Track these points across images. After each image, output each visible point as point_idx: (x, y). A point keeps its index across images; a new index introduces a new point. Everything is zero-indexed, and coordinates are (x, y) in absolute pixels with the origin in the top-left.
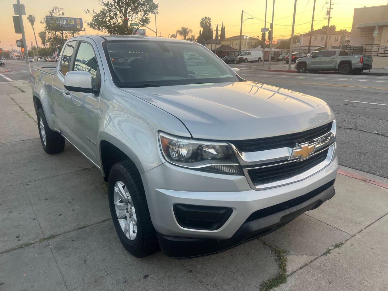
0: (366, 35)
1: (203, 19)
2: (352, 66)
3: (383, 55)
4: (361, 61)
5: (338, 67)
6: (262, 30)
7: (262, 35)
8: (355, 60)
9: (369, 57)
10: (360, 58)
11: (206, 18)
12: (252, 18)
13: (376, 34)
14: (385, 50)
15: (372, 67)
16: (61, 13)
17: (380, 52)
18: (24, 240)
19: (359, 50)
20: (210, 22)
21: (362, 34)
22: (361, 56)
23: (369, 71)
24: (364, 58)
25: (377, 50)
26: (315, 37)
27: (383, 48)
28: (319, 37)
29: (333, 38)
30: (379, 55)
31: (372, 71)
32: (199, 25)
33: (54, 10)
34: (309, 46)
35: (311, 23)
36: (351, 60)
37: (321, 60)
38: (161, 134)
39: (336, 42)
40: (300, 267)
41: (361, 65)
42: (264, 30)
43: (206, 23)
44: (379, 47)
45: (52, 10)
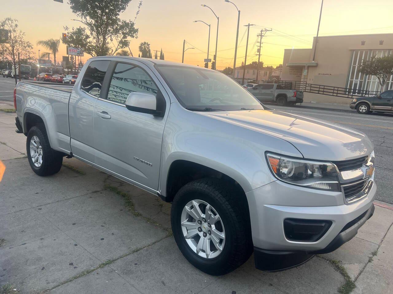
0: (294, 73)
1: (142, 44)
2: (287, 99)
3: (309, 91)
4: (295, 95)
5: (275, 99)
6: (205, 60)
7: (205, 65)
8: (290, 94)
9: (301, 92)
10: (294, 92)
11: (145, 43)
12: (193, 48)
13: (305, 72)
14: (311, 87)
15: (303, 101)
16: (14, 25)
17: (307, 88)
18: (82, 267)
19: (289, 86)
20: (149, 47)
21: (291, 72)
22: (295, 91)
23: (301, 105)
24: (297, 93)
25: (305, 87)
26: (248, 71)
27: (309, 85)
28: (251, 71)
29: (262, 72)
30: (306, 90)
31: (303, 104)
32: (138, 49)
33: (7, 21)
34: (243, 79)
35: (245, 58)
36: (287, 94)
37: (261, 92)
38: (269, 155)
39: (265, 77)
40: (358, 273)
41: (294, 99)
42: (207, 60)
43: (145, 48)
44: (306, 84)
45: (4, 21)
